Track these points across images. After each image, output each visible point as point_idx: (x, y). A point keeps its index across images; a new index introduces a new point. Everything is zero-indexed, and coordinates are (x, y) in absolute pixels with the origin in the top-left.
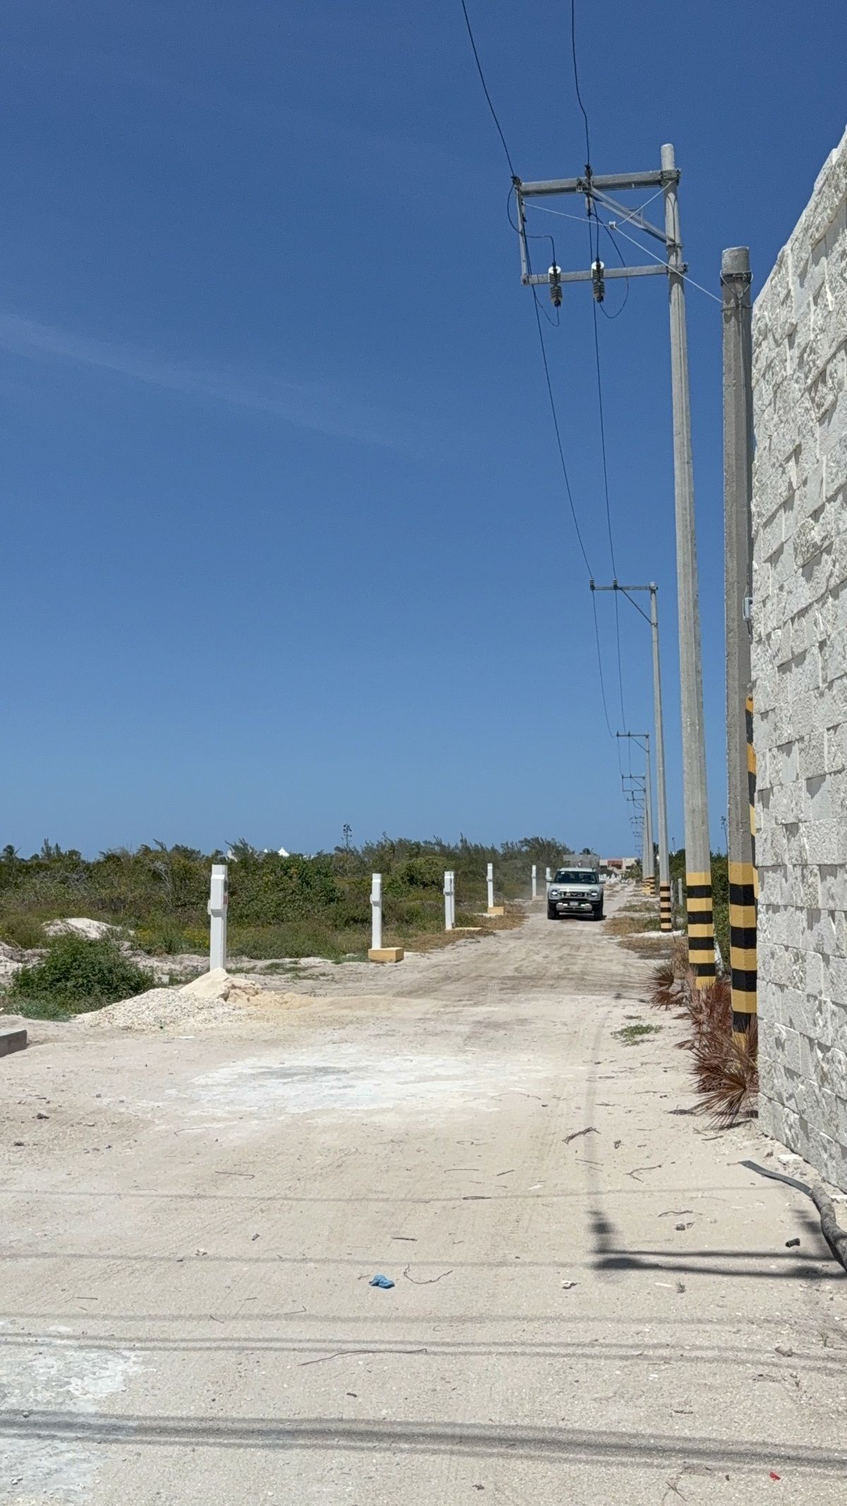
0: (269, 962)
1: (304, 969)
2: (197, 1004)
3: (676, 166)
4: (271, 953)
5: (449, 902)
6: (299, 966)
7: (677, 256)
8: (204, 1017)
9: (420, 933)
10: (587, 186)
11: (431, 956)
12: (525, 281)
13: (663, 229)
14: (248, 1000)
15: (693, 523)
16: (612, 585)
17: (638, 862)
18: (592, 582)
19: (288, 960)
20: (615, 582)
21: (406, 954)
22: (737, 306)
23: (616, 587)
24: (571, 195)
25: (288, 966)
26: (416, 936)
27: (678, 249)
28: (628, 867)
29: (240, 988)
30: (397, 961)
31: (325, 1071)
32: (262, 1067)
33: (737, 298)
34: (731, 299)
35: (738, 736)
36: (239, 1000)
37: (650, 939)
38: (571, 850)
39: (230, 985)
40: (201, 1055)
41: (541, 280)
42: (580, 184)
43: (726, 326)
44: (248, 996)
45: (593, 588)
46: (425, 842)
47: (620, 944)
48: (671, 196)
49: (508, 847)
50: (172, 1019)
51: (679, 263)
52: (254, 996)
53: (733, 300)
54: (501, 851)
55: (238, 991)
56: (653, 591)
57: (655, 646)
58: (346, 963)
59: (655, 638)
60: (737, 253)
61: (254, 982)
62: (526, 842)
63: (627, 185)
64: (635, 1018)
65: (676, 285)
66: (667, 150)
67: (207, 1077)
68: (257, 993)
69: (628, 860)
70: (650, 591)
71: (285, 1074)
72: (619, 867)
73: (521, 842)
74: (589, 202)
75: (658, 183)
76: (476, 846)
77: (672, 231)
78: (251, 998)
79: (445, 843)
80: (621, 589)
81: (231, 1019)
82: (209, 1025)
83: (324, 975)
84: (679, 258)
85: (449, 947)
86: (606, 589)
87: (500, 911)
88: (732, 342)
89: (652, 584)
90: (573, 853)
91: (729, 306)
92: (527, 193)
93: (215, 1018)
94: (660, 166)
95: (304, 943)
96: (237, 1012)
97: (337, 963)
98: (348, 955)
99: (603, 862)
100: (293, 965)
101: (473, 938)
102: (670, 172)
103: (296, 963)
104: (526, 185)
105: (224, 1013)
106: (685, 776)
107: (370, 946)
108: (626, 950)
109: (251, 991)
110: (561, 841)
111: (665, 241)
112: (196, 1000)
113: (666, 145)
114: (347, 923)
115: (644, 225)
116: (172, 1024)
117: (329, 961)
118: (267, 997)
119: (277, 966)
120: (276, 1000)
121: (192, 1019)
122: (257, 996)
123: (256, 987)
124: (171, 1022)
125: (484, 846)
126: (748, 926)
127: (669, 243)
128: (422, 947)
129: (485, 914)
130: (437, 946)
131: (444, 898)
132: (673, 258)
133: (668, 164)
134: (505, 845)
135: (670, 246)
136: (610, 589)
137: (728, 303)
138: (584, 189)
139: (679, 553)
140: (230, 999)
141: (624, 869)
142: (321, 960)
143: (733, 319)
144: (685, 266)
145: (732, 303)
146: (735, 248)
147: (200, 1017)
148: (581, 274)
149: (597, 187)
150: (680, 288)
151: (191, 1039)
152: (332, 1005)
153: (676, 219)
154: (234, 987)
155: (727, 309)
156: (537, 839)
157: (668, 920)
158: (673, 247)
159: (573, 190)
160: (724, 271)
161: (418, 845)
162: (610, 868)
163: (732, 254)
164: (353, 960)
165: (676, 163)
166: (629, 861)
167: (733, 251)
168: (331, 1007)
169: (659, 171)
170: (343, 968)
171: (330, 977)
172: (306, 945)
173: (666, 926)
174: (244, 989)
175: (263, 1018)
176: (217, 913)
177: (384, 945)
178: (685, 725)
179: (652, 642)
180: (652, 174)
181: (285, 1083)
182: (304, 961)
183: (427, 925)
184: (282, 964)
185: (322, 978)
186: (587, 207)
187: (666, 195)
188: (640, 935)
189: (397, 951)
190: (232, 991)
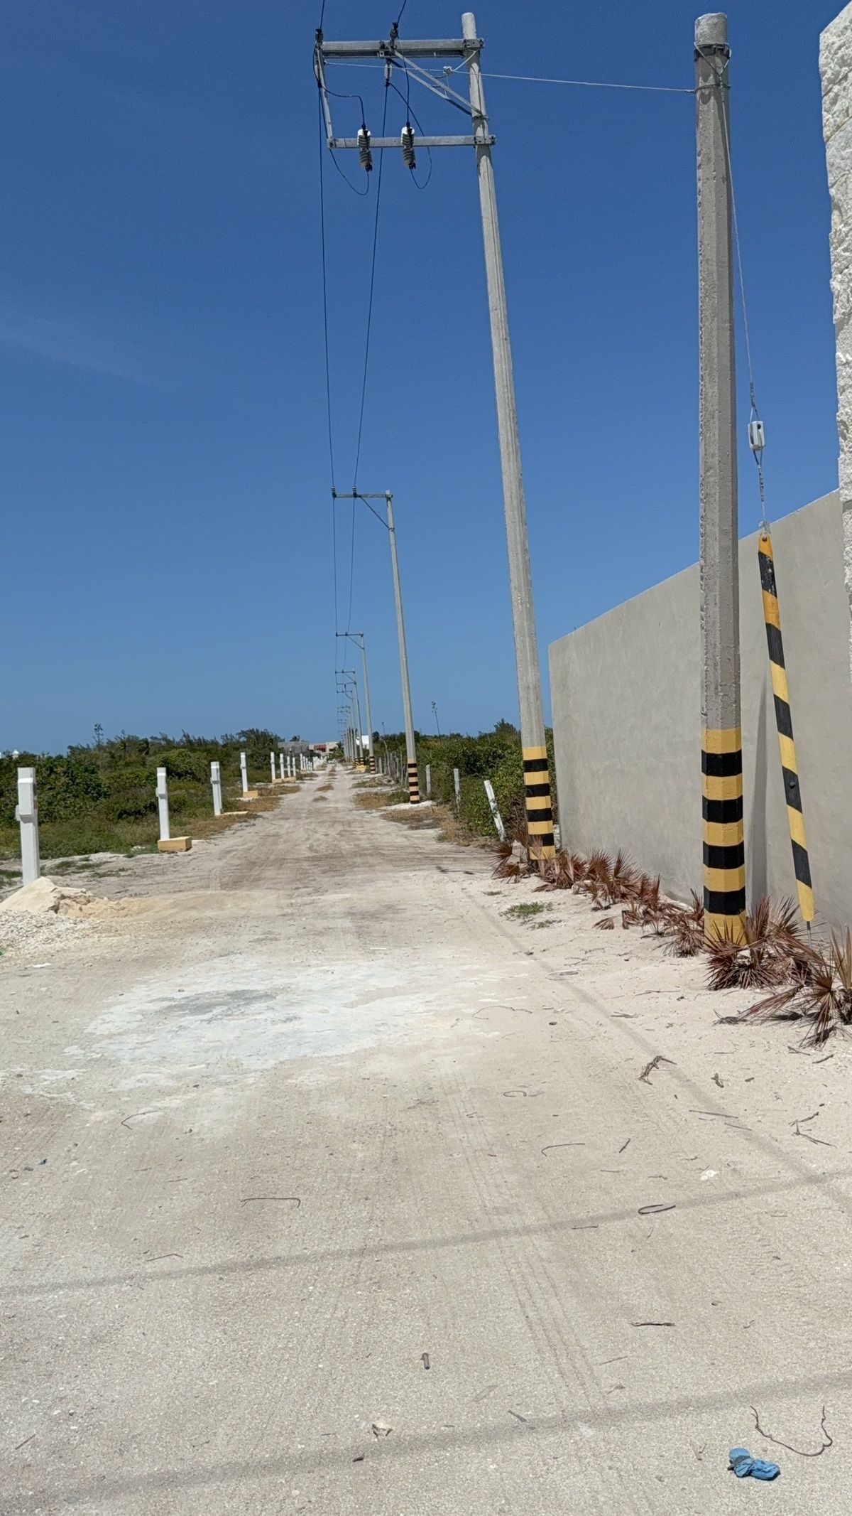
0: (58, 861)
1: (98, 865)
2: (34, 922)
3: (478, 36)
4: (59, 852)
5: (217, 790)
6: (90, 862)
7: (484, 128)
8: (45, 937)
9: (192, 820)
10: (390, 50)
11: (216, 842)
12: (331, 144)
13: (468, 98)
14: (81, 909)
15: (514, 401)
16: (352, 493)
17: (340, 745)
18: (334, 490)
19: (77, 858)
20: (355, 490)
21: (194, 842)
22: (718, 85)
23: (355, 495)
24: (372, 59)
25: (80, 864)
26: (190, 823)
27: (485, 121)
28: (331, 750)
29: (69, 897)
30: (187, 850)
31: (243, 998)
32: (163, 1000)
33: (716, 74)
34: (709, 76)
35: (718, 588)
36: (70, 911)
37: (404, 811)
38: (282, 738)
39: (58, 895)
40: (77, 990)
41: (349, 144)
42: (383, 47)
43: (703, 108)
44: (79, 905)
45: (334, 496)
46: (152, 738)
47: (385, 817)
48: (475, 66)
49: (228, 739)
50: (8, 942)
51: (486, 135)
52: (86, 904)
53: (712, 77)
54: (221, 742)
55: (68, 901)
56: (389, 499)
57: (393, 549)
58: (138, 856)
59: (392, 542)
60: (716, 20)
61: (84, 890)
62: (243, 733)
63: (429, 52)
64: (496, 894)
65: (484, 157)
66: (468, 19)
67: (104, 1022)
68: (89, 901)
69: (330, 743)
70: (386, 499)
71: (198, 1006)
72: (324, 750)
73: (237, 734)
74: (389, 70)
75: (460, 52)
76: (199, 739)
77: (478, 102)
78: (84, 907)
79: (170, 738)
80: (360, 496)
81: (76, 935)
82: (58, 945)
83: (123, 870)
84: (486, 132)
85: (227, 832)
86: (346, 496)
87: (254, 795)
88: (712, 127)
89: (388, 493)
90: (284, 740)
91: (707, 84)
92: (327, 54)
93: (59, 936)
94: (462, 35)
95: (91, 839)
96: (80, 926)
97: (130, 856)
98: (135, 847)
99: (311, 747)
100: (85, 863)
101: (246, 821)
102: (473, 41)
103: (87, 860)
104: (327, 45)
105: (68, 929)
106: (518, 652)
107: (158, 838)
108: (393, 823)
109: (82, 900)
110: (273, 731)
111: (471, 114)
112: (31, 918)
113: (467, 14)
114: (120, 816)
115: (448, 94)
116: (10, 948)
117: (121, 855)
118: (101, 905)
119: (68, 865)
120: (112, 908)
121: (31, 940)
122: (89, 905)
123: (87, 895)
124: (8, 946)
125: (206, 738)
126: (726, 799)
127: (475, 114)
128: (203, 834)
129: (241, 799)
130: (215, 832)
131: (211, 788)
132: (480, 130)
133: (470, 32)
134: (225, 737)
135: (476, 118)
136: (351, 497)
137: (705, 80)
138: (386, 53)
139: (502, 431)
140: (60, 910)
141: (328, 751)
142: (112, 855)
143: (712, 100)
144: (493, 138)
145: (711, 79)
146: (713, 14)
147: (41, 937)
148: (388, 141)
149: (400, 52)
150: (488, 161)
151: (48, 968)
152: (175, 906)
153: (481, 91)
154: (63, 897)
155: (704, 88)
156: (252, 731)
157: (416, 793)
158: (480, 118)
159: (374, 53)
160: (702, 41)
161: (146, 742)
162: (317, 752)
163: (710, 22)
164: (141, 852)
165: (478, 33)
166: (331, 745)
167: (712, 17)
168: (175, 910)
169: (462, 40)
170: (138, 860)
171: (129, 872)
172: (93, 841)
173: (414, 798)
174: (73, 899)
175: (110, 931)
176: (27, 819)
177: (172, 835)
178: (515, 604)
179: (390, 546)
180: (455, 42)
181: (209, 1021)
182: (95, 858)
183: (198, 812)
184: (73, 862)
185: (122, 873)
186: (386, 75)
187: (469, 66)
188: (393, 807)
189: (186, 840)
190: (62, 902)
